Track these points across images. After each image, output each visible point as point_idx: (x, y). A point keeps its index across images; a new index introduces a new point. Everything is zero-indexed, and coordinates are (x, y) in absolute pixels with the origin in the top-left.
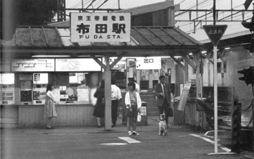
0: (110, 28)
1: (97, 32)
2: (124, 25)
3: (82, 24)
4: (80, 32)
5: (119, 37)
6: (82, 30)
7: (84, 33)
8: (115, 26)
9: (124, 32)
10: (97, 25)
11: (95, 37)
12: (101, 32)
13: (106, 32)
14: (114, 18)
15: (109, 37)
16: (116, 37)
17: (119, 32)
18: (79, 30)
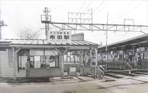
0: (63, 37)
1: (58, 39)
2: (69, 36)
3: (52, 35)
4: (51, 39)
5: (67, 41)
6: (52, 38)
7: (53, 39)
8: (65, 36)
9: (69, 39)
10: (58, 36)
11: (57, 41)
12: (60, 39)
13: (61, 39)
14: (65, 33)
15: (63, 41)
16: (65, 41)
17: (67, 39)
18: (51, 38)
